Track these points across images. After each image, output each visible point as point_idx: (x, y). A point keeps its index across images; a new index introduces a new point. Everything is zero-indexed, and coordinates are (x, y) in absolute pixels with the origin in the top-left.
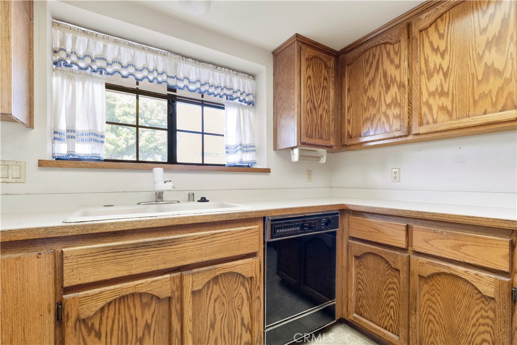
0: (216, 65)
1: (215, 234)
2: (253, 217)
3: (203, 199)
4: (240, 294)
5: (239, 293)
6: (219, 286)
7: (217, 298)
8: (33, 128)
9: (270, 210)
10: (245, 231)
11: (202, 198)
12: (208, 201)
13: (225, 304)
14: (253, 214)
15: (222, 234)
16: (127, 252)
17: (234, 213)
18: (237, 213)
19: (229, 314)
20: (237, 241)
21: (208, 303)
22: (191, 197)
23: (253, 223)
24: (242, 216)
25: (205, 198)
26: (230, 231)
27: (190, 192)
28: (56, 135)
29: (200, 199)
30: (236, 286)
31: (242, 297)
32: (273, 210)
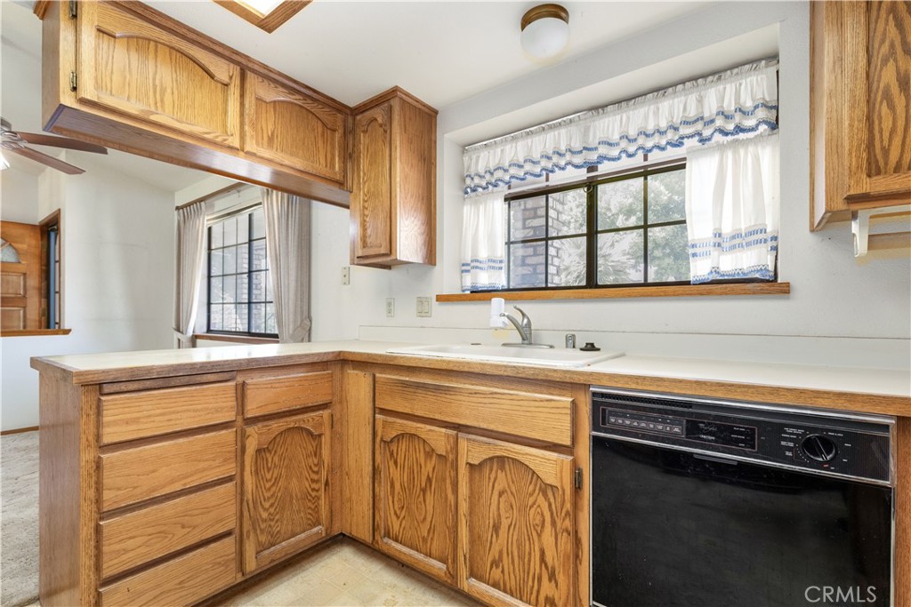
0: (661, 90)
1: (496, 393)
2: (558, 380)
3: (589, 346)
4: (539, 506)
5: (537, 504)
6: (506, 475)
7: (503, 492)
8: (435, 265)
9: (599, 374)
10: (541, 401)
11: (587, 344)
12: (599, 350)
13: (514, 507)
14: (559, 375)
15: (503, 397)
16: (411, 390)
17: (524, 368)
18: (530, 368)
19: (520, 528)
20: (528, 414)
21: (490, 492)
22: (571, 341)
23: (566, 392)
24: (538, 375)
25: (592, 345)
26: (517, 395)
27: (568, 333)
28: (465, 268)
29: (584, 346)
30: (531, 488)
31: (542, 515)
32: (605, 374)
